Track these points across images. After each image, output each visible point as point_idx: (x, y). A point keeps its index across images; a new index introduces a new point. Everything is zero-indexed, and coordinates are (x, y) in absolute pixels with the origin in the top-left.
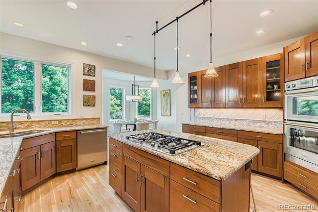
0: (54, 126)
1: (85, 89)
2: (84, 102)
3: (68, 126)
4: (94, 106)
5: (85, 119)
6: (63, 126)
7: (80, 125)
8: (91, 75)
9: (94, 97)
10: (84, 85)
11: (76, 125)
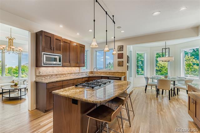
0: (108, 74)
1: (119, 58)
2: (118, 64)
3: (112, 75)
4: (123, 66)
5: (119, 72)
6: (110, 75)
7: (116, 75)
8: (121, 51)
9: (123, 61)
10: (118, 56)
11: (115, 75)
